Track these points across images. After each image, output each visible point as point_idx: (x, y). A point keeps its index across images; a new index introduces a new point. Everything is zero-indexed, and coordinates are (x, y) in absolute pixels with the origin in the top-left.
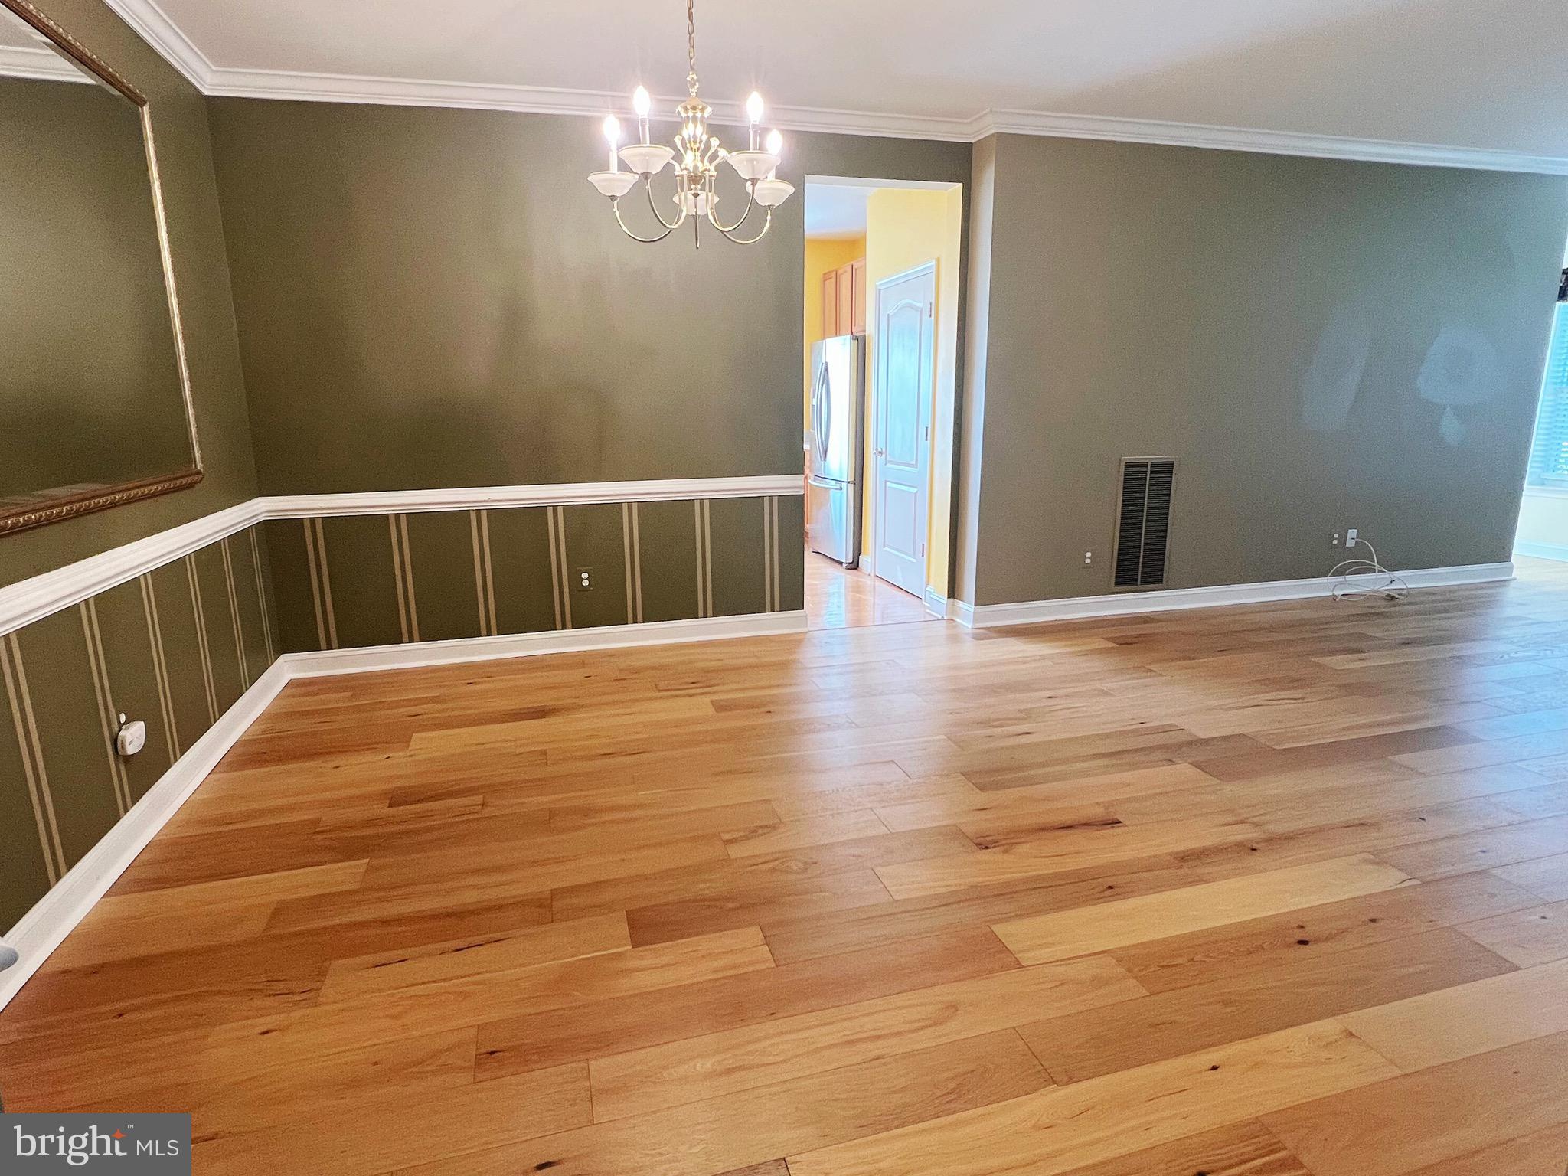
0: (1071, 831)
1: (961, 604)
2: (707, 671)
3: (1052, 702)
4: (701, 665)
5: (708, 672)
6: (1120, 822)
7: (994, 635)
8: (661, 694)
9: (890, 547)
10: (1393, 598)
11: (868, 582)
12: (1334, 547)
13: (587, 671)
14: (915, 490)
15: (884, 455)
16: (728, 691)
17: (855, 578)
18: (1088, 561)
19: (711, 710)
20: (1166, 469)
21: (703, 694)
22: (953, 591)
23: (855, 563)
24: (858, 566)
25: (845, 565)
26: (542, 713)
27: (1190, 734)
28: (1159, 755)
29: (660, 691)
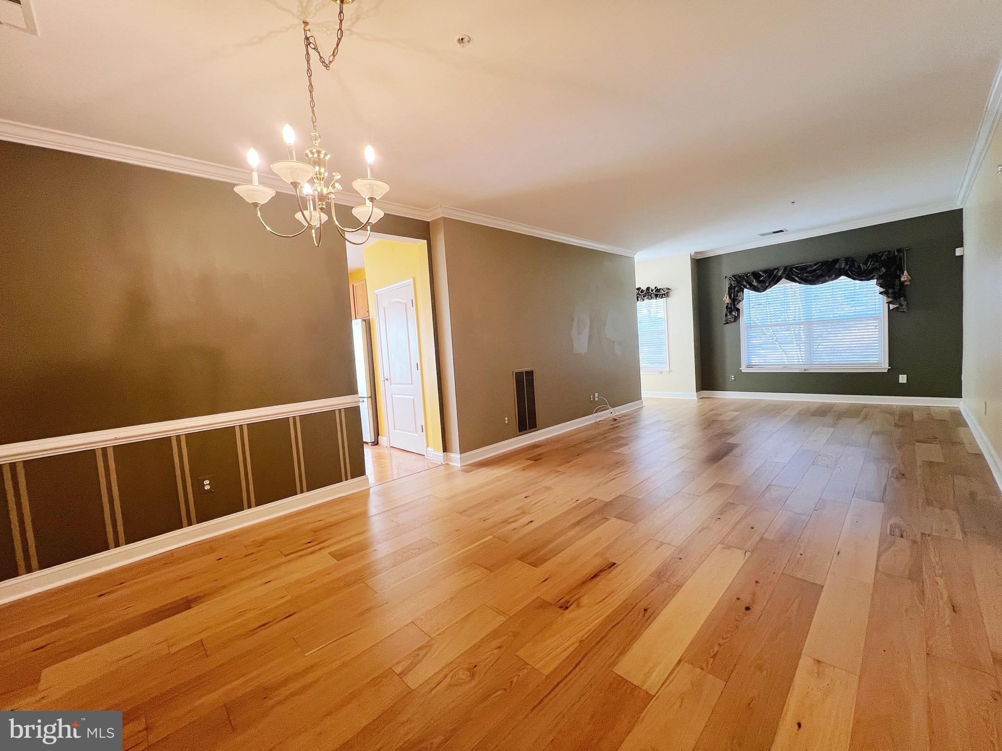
0: (598, 579)
1: (452, 455)
2: (316, 531)
3: (528, 500)
4: (310, 526)
5: (318, 531)
6: (615, 564)
7: (474, 468)
8: (289, 558)
9: (398, 429)
10: (615, 420)
11: (386, 451)
12: (592, 401)
13: (217, 555)
14: (412, 397)
15: (389, 381)
16: (338, 542)
17: (377, 451)
18: (506, 422)
19: (334, 561)
20: (530, 374)
21: (320, 549)
22: (445, 449)
23: (376, 442)
24: (378, 443)
25: (370, 444)
26: (187, 604)
27: (602, 501)
28: (598, 517)
29: (285, 556)
